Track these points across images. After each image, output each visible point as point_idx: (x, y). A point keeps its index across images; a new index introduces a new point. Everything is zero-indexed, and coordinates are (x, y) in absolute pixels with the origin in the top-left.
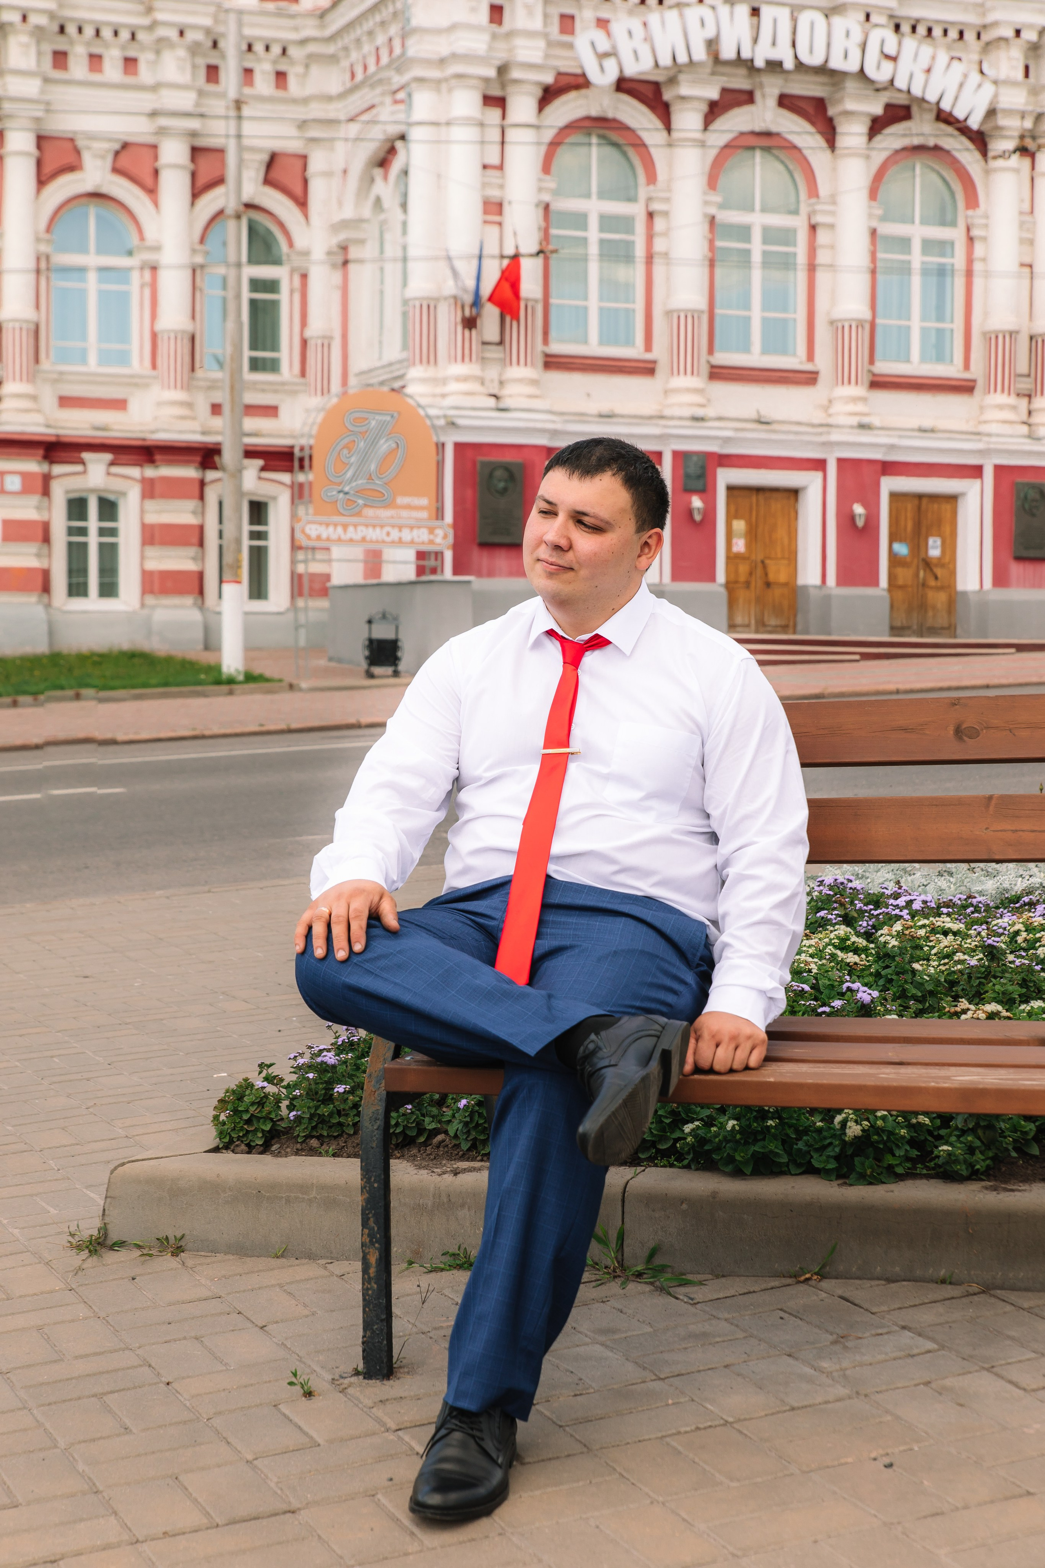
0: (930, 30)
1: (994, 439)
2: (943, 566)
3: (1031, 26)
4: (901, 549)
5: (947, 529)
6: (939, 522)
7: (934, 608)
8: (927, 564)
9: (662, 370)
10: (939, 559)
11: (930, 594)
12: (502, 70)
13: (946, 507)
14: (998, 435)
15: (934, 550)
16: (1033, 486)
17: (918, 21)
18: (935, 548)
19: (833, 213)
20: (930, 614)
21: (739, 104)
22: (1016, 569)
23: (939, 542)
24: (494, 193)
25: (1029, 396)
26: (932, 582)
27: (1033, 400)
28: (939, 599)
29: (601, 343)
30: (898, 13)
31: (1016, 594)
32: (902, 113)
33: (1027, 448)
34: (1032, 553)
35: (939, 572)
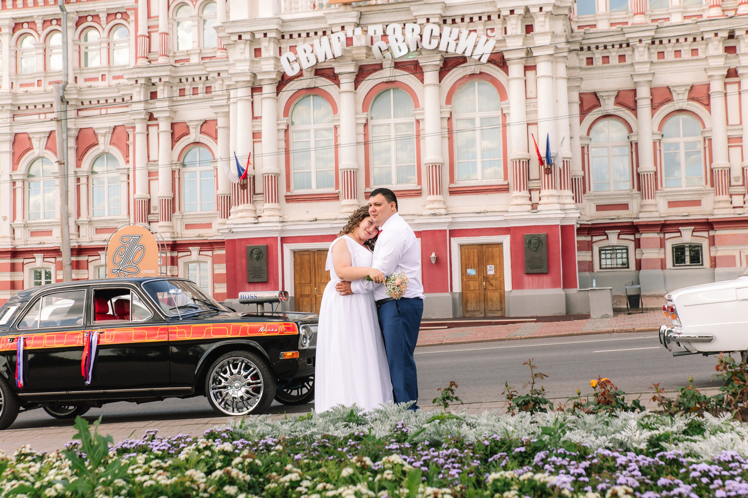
0: (471, 19)
1: (510, 214)
2: (496, 279)
3: (519, 7)
4: (472, 272)
5: (498, 260)
6: (493, 257)
7: (491, 300)
8: (486, 278)
9: (341, 197)
10: (494, 275)
11: (489, 294)
12: (254, 75)
13: (496, 249)
14: (512, 212)
15: (491, 270)
16: (534, 236)
17: (463, 15)
18: (490, 270)
19: (423, 113)
20: (490, 303)
21: (375, 70)
22: (527, 279)
23: (493, 266)
24: (257, 129)
25: (539, 190)
26: (491, 288)
27: (542, 191)
28: (494, 296)
29: (317, 187)
30: (443, 15)
31: (526, 292)
32: (461, 61)
33: (532, 217)
34: (535, 271)
35: (493, 282)
